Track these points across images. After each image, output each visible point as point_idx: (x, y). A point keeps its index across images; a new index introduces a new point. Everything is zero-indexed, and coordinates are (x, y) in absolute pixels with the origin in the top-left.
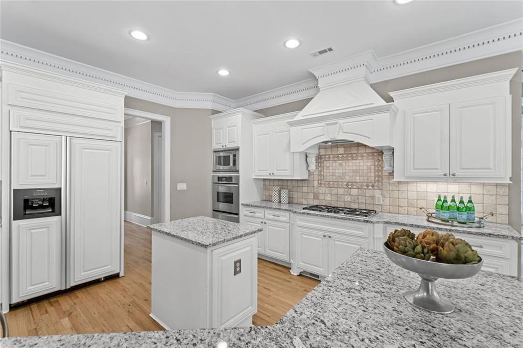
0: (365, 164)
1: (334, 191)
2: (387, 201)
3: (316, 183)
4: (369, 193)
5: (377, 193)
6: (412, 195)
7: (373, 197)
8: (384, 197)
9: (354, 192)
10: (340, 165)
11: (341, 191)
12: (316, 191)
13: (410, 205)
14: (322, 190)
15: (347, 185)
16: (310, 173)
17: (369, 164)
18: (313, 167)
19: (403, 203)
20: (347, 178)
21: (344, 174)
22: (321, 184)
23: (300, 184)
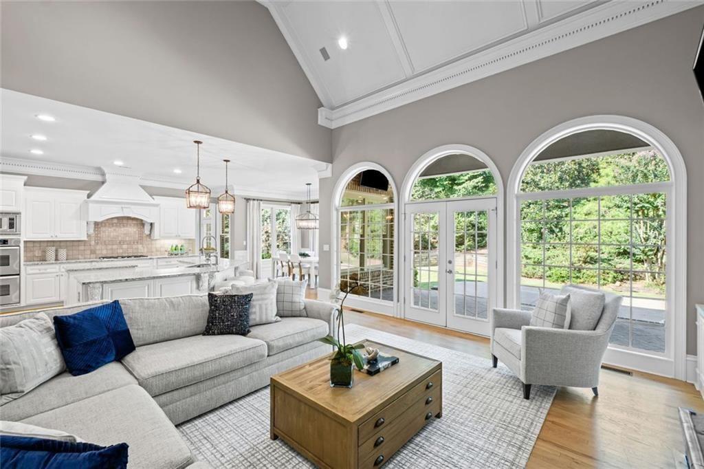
0: (132, 230)
1: (110, 247)
2: (146, 250)
3: (93, 243)
4: (135, 246)
5: (140, 246)
6: (158, 246)
7: (137, 249)
8: (144, 248)
9: (125, 246)
10: (114, 230)
11: (115, 247)
12: (93, 248)
13: (157, 251)
14: (98, 247)
15: (120, 243)
16: (88, 236)
17: (135, 230)
18: (91, 231)
19: (154, 250)
20: (120, 238)
21: (118, 236)
22: (98, 243)
23: (76, 244)
